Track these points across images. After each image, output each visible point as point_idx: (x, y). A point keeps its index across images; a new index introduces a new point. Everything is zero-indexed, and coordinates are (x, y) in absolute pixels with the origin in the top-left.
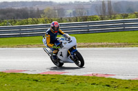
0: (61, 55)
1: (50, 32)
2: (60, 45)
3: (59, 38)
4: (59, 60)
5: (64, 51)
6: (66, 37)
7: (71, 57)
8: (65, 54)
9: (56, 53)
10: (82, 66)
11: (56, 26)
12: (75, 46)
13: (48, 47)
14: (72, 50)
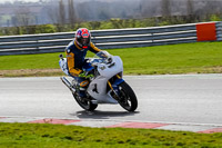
0: (95, 90)
1: (73, 48)
2: (94, 71)
3: (91, 58)
4: (91, 98)
5: (100, 82)
6: (104, 57)
7: (112, 94)
8: (101, 88)
9: (86, 87)
10: (132, 109)
11: (85, 36)
12: (120, 74)
13: (70, 74)
14: (115, 80)
